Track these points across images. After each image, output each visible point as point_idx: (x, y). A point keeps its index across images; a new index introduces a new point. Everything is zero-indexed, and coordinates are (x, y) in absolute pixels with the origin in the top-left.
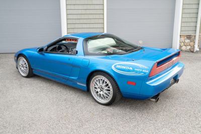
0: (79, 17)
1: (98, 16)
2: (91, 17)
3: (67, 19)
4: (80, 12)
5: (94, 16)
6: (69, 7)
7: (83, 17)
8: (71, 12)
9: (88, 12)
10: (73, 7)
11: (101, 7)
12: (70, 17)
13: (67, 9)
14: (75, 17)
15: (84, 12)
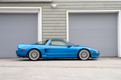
0: (50, 34)
1: (62, 34)
2: (58, 34)
3: (42, 35)
4: (51, 31)
5: (60, 34)
6: (44, 28)
7: (52, 34)
8: (45, 31)
9: (56, 31)
10: (46, 28)
11: (64, 28)
12: (44, 34)
13: (42, 29)
14: (47, 34)
15: (53, 31)
